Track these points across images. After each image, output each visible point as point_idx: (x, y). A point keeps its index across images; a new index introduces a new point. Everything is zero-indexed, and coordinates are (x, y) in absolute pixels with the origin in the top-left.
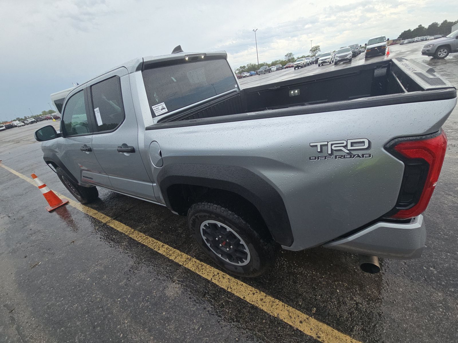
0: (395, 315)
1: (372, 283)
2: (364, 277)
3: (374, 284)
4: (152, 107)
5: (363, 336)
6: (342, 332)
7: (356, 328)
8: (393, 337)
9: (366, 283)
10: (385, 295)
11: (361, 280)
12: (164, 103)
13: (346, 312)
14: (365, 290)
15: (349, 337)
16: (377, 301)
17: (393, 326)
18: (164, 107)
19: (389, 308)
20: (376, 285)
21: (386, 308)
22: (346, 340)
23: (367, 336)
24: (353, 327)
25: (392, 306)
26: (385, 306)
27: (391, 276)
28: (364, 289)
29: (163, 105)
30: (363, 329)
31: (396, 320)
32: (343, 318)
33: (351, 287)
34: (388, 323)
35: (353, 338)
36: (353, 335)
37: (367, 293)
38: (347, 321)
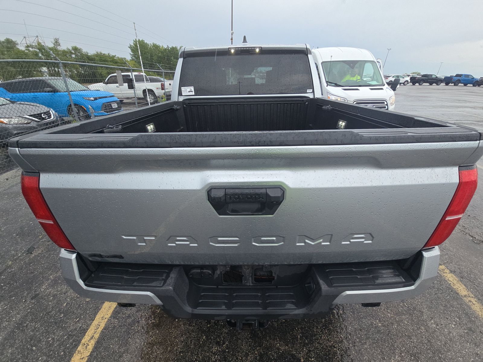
0: (127, 358)
1: (162, 336)
2: (169, 328)
3: (161, 339)
4: (182, 88)
5: (109, 327)
6: (114, 311)
7: (116, 321)
8: (105, 354)
9: (163, 330)
10: (149, 350)
11: (165, 326)
12: (193, 87)
13: (130, 313)
14: (153, 329)
15: (109, 316)
16: (142, 340)
17: (116, 355)
18: (192, 91)
19: (135, 352)
20: (161, 340)
21: (135, 350)
22: (107, 314)
23: (109, 330)
24: (117, 319)
25: (136, 356)
26: (137, 348)
27: (175, 358)
28: (155, 328)
29: (192, 89)
30: (115, 327)
31: (122, 358)
32: (125, 311)
33: (156, 316)
34: (119, 350)
35: (109, 319)
36: (111, 319)
37: (150, 331)
38: (122, 314)
